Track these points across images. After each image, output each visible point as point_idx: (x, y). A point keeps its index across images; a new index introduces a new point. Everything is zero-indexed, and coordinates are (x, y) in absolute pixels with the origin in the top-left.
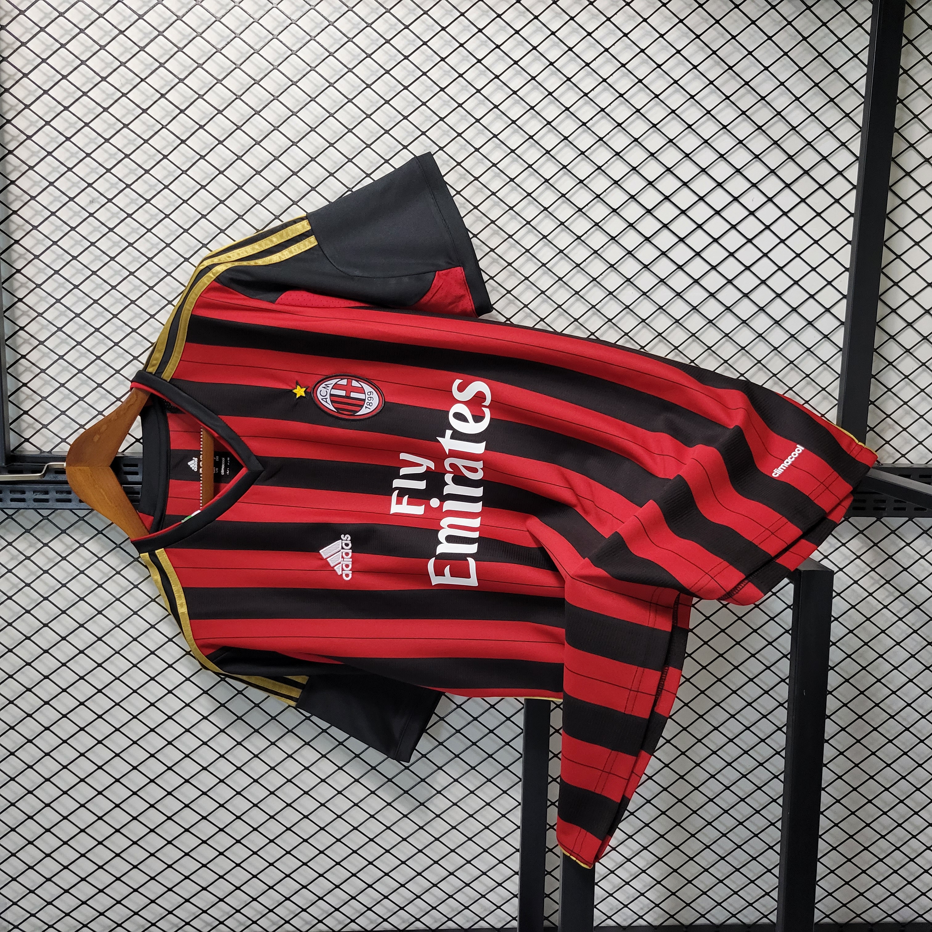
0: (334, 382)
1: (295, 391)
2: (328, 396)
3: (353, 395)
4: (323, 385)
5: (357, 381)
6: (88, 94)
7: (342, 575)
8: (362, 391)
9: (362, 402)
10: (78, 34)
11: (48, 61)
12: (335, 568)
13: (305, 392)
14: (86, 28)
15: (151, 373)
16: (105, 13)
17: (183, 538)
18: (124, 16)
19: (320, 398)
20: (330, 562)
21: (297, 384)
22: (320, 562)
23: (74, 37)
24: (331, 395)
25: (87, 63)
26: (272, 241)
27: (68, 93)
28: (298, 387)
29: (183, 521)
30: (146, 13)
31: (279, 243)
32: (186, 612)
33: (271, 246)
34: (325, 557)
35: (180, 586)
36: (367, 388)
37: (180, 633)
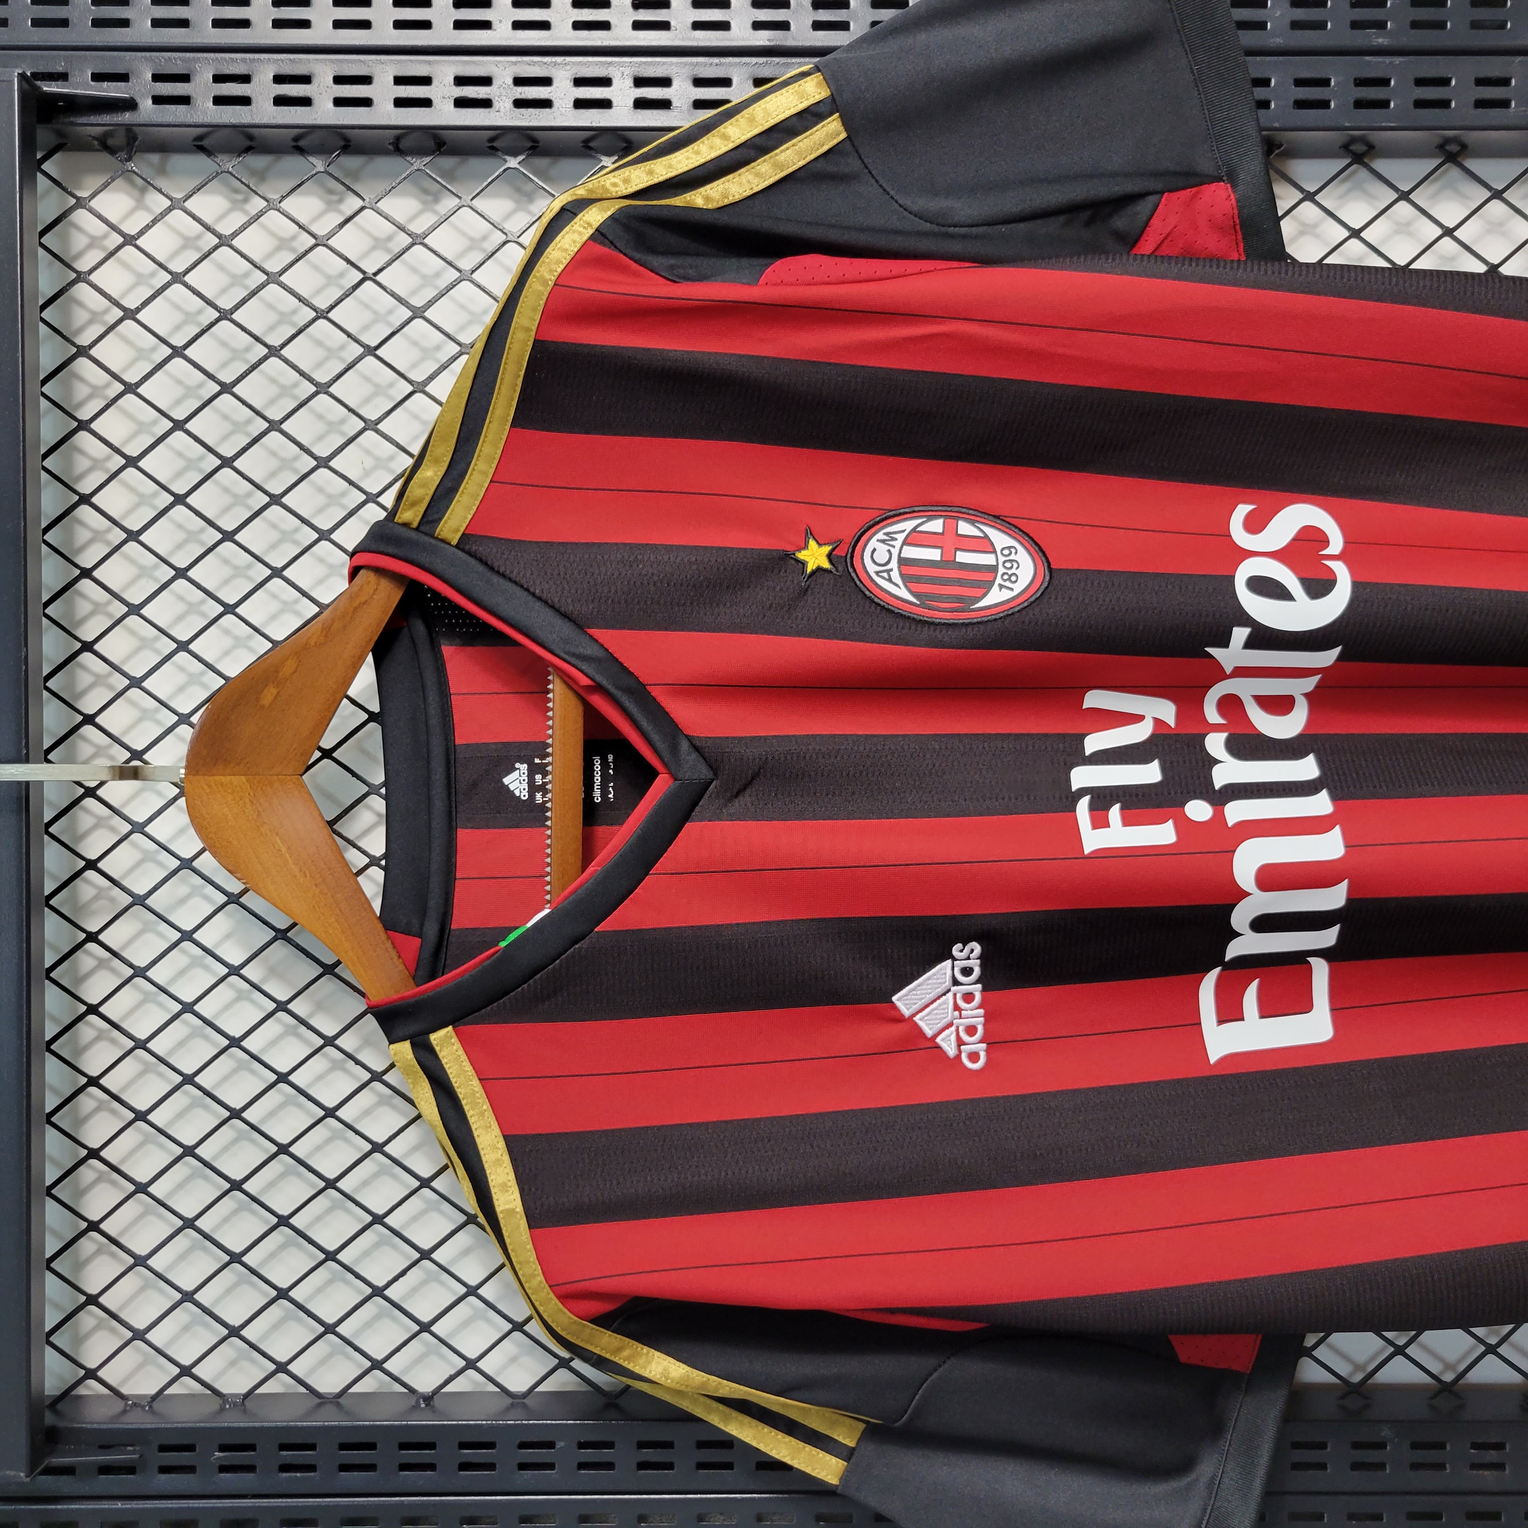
0: (908, 525)
1: (802, 555)
2: (894, 564)
3: (963, 557)
4: (880, 535)
5: (972, 522)
6: (284, 500)
7: (958, 1057)
8: (986, 545)
9: (987, 577)
10: (265, 358)
11: (188, 426)
12: (938, 1040)
13: (829, 556)
14: (283, 345)
15: (406, 525)
16: (332, 307)
17: (507, 993)
18: (376, 313)
19: (871, 568)
20: (921, 1024)
21: (810, 533)
22: (895, 1030)
23: (254, 367)
24: (902, 562)
25: (284, 426)
26: (725, 137)
27: (235, 496)
28: (812, 543)
29: (503, 944)
30: (431, 303)
31: (744, 138)
32: (519, 1208)
33: (724, 149)
34: (906, 1012)
35: (496, 1130)
36: (1000, 539)
37: (502, 1266)
